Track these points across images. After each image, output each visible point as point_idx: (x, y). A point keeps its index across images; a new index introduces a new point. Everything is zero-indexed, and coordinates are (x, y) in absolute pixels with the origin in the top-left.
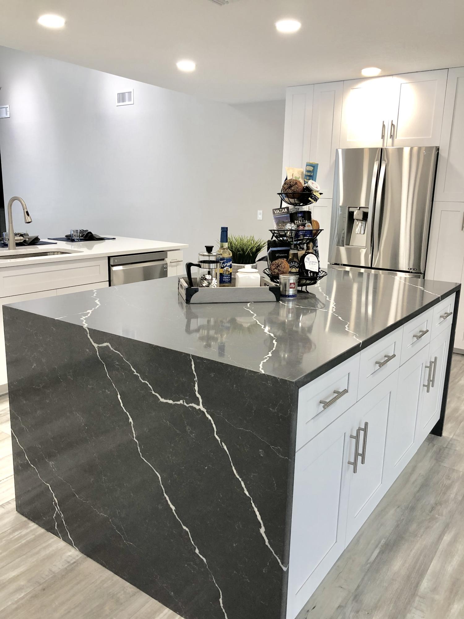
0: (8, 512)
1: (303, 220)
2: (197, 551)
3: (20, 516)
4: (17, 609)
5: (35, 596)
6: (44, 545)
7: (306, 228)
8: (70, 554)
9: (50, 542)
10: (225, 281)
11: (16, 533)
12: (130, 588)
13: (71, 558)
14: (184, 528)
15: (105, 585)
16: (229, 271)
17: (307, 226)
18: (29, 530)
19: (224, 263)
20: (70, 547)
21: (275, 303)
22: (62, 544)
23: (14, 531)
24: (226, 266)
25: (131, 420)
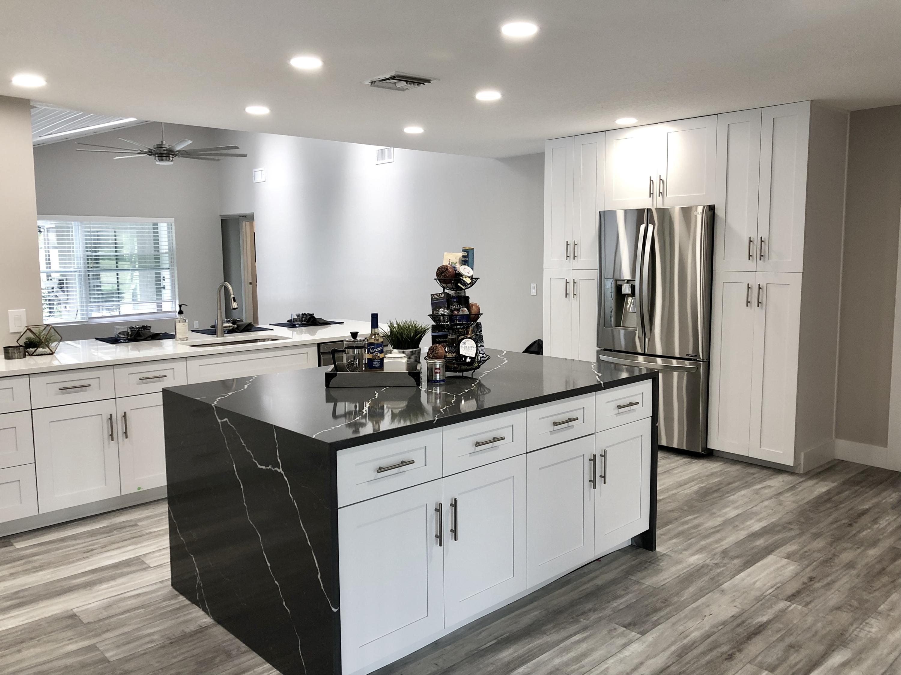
0: (165, 587)
1: (457, 305)
2: (284, 603)
3: (174, 590)
4: (144, 654)
5: (163, 647)
6: (186, 613)
7: (461, 313)
8: (205, 620)
9: (191, 611)
10: (374, 366)
11: (166, 603)
12: (243, 647)
13: (203, 624)
14: (276, 582)
15: (224, 644)
16: (378, 357)
17: (462, 311)
18: (177, 601)
19: (373, 348)
20: (207, 616)
21: (416, 387)
22: (201, 613)
23: (164, 601)
24: (375, 351)
25: (242, 487)
